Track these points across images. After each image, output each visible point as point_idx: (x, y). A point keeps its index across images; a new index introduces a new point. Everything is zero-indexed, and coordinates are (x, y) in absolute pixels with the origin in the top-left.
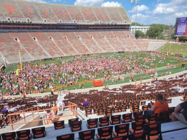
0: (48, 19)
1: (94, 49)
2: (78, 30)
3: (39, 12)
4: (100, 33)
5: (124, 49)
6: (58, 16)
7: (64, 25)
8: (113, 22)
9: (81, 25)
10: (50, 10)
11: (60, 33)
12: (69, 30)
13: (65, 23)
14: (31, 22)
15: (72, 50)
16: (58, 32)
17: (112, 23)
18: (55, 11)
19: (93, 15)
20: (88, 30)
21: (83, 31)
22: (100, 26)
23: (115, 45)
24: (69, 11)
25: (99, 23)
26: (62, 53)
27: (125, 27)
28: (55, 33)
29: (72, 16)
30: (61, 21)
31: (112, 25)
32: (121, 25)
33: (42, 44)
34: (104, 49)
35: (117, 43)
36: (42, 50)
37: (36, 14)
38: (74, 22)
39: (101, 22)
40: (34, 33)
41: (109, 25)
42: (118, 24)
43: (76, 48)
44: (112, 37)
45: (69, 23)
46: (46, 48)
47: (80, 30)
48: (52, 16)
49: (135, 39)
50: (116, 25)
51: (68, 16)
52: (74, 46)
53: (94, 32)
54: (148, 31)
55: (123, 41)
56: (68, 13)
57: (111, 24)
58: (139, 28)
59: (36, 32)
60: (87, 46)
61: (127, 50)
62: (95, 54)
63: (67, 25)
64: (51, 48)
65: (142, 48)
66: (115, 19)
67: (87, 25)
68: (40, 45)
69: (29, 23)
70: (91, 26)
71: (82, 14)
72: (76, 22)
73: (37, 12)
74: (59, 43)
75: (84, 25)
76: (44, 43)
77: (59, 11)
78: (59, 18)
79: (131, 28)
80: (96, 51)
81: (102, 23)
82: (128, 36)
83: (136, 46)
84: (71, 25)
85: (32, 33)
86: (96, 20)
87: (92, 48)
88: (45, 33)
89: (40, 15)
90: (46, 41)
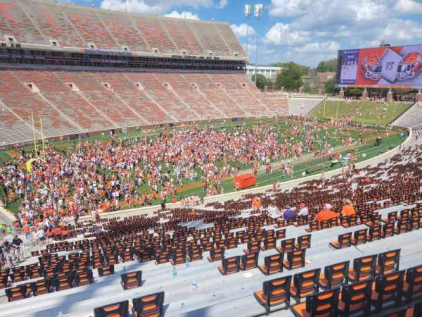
0: (61, 39)
1: (178, 111)
2: (132, 69)
3: (34, 22)
4: (184, 76)
5: (241, 112)
6: (85, 33)
7: (99, 56)
8: (211, 54)
9: (140, 58)
10: (62, 17)
11: (91, 74)
12: (112, 69)
13: (103, 50)
14: (18, 46)
15: (128, 113)
16: (86, 71)
17: (209, 56)
18: (74, 22)
19: (163, 36)
20: (156, 70)
21: (144, 72)
22: (183, 61)
23: (221, 103)
24: (107, 24)
25: (182, 55)
26: (109, 123)
27: (235, 66)
28: (80, 75)
29: (117, 35)
30: (92, 46)
31: (208, 61)
32: (228, 62)
33: (52, 99)
34: (201, 112)
35: (224, 100)
36: (57, 114)
37: (27, 25)
38: (124, 51)
39: (184, 53)
40: (27, 72)
41: (201, 61)
42: (221, 58)
43: (138, 109)
44: (212, 86)
45: (112, 51)
46: (66, 110)
47: (137, 69)
48: (70, 33)
49: (259, 92)
50: (216, 61)
51: (106, 34)
52: (133, 105)
53: (170, 75)
54: (279, 77)
55: (236, 95)
56: (107, 28)
57: (207, 58)
58: (262, 71)
59: (32, 69)
60: (162, 106)
61: (248, 115)
62: (185, 123)
63: (108, 57)
64: (79, 110)
65: (277, 111)
66: (213, 48)
67: (154, 59)
68: (47, 101)
69: (15, 46)
70: (162, 59)
71: (140, 32)
72: (129, 51)
73: (29, 20)
74: (94, 97)
75: (147, 59)
76: (58, 98)
77: (83, 21)
78: (88, 38)
79: (246, 70)
80: (184, 116)
81: (187, 55)
82: (244, 85)
83: (265, 106)
84: (116, 57)
85: (22, 72)
86: (172, 47)
87: (174, 110)
88: (54, 73)
89: (38, 29)
90: (62, 93)
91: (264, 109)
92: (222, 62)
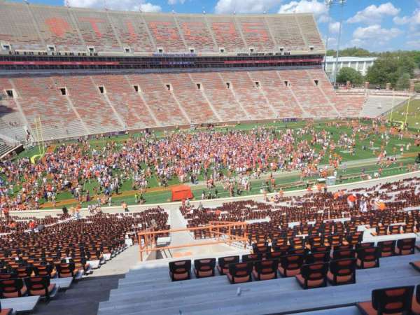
0: (134, 46)
1: (227, 110)
2: (199, 69)
3: (116, 33)
4: (251, 74)
5: (298, 111)
6: (158, 38)
7: (168, 59)
8: (281, 50)
9: (206, 58)
10: (142, 25)
11: (159, 76)
12: (178, 70)
13: (168, 53)
14: (96, 54)
15: (176, 112)
16: (154, 73)
17: (279, 52)
18: (151, 29)
19: (235, 35)
20: (222, 69)
21: (211, 71)
22: (250, 58)
23: (281, 102)
24: (182, 28)
25: (249, 53)
26: (153, 121)
27: (313, 61)
28: (147, 77)
29: (187, 38)
30: (160, 51)
31: (279, 57)
32: (303, 57)
33: (113, 100)
34: (252, 111)
35: (285, 99)
36: (111, 112)
37: (110, 36)
38: (190, 53)
39: (252, 50)
40: (103, 76)
41: (271, 57)
42: (293, 53)
43: (188, 109)
44: (277, 84)
45: (178, 53)
46: (120, 109)
47: (203, 69)
48: (145, 40)
49: (332, 89)
50: (287, 57)
51: (178, 38)
52: (184, 104)
53: (236, 74)
55: (302, 93)
56: (181, 32)
57: (277, 54)
59: (108, 74)
60: (214, 105)
61: (306, 115)
62: (229, 123)
63: (177, 59)
64: (133, 110)
65: (345, 110)
66: (286, 43)
67: (222, 58)
68: (109, 102)
69: (93, 55)
70: (229, 58)
71: (212, 33)
72: (195, 52)
73: (112, 31)
74: (152, 97)
75: (214, 58)
76: (119, 99)
77: (160, 27)
78: (159, 43)
79: (325, 63)
80: (231, 116)
81: (255, 52)
82: (316, 82)
83: (333, 105)
84: (184, 59)
85: (99, 76)
86: (241, 45)
87: (224, 109)
88: (126, 76)
89: (118, 39)
90: (125, 94)
91: (329, 108)
92: (295, 57)
